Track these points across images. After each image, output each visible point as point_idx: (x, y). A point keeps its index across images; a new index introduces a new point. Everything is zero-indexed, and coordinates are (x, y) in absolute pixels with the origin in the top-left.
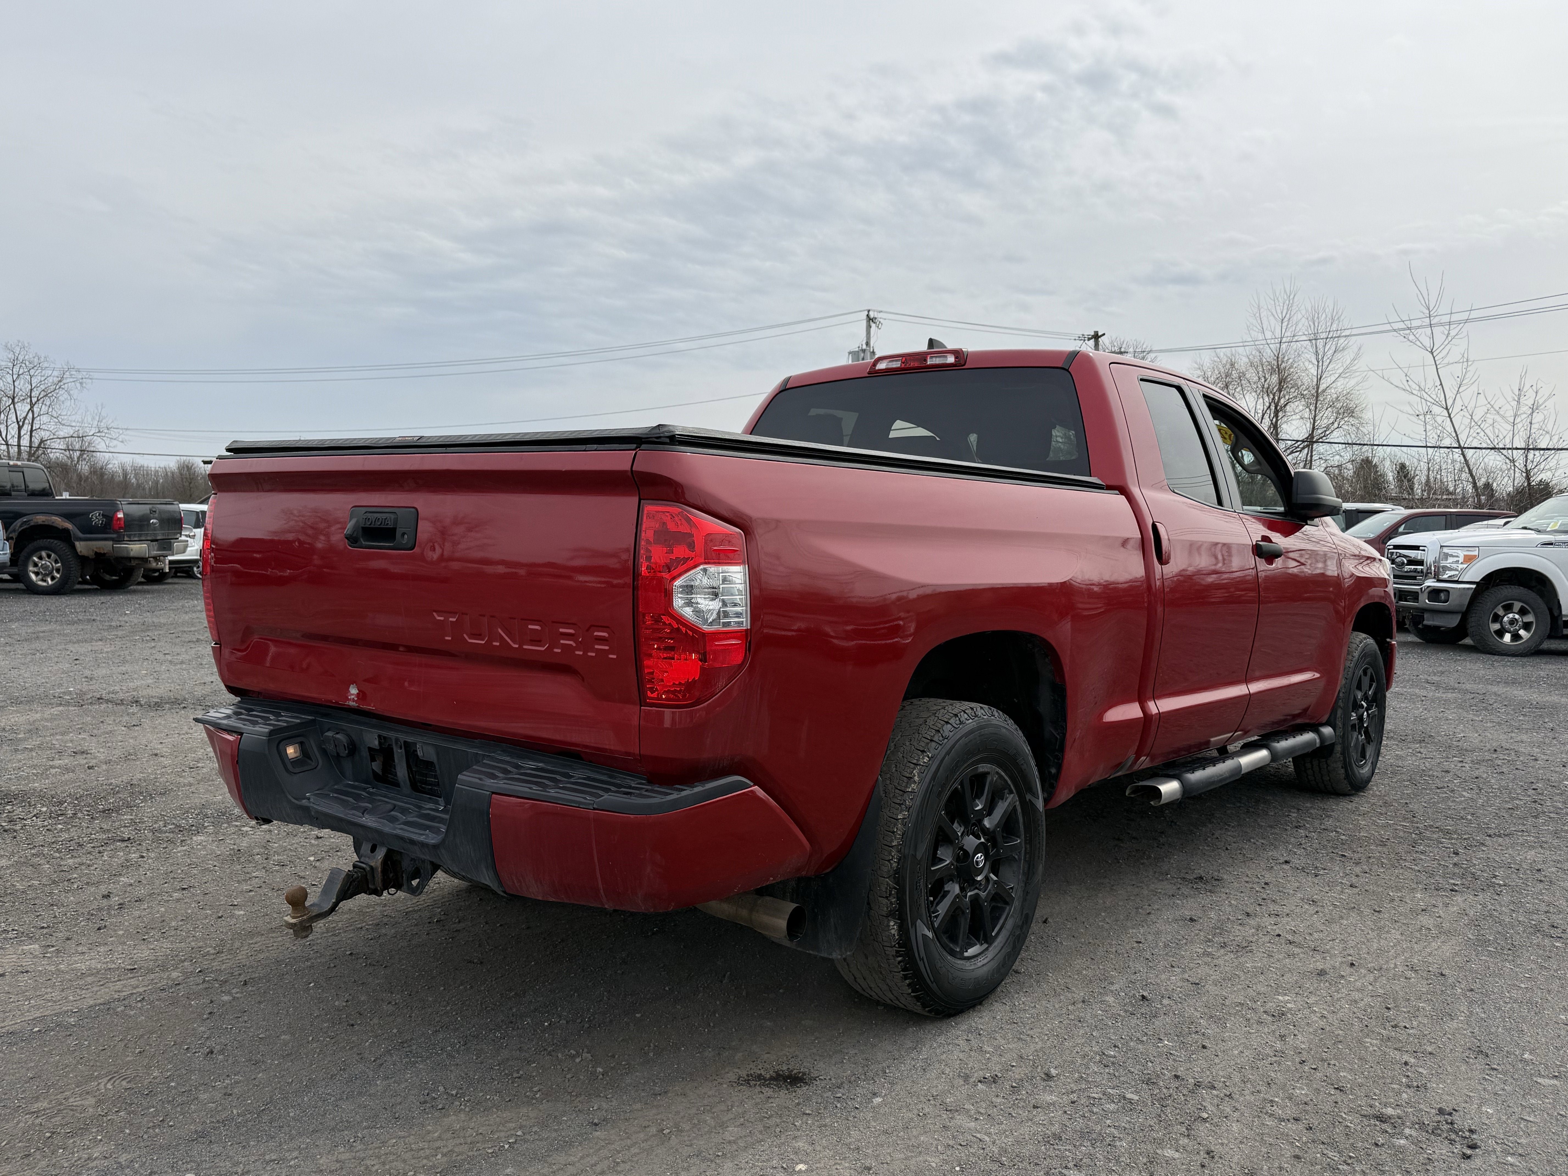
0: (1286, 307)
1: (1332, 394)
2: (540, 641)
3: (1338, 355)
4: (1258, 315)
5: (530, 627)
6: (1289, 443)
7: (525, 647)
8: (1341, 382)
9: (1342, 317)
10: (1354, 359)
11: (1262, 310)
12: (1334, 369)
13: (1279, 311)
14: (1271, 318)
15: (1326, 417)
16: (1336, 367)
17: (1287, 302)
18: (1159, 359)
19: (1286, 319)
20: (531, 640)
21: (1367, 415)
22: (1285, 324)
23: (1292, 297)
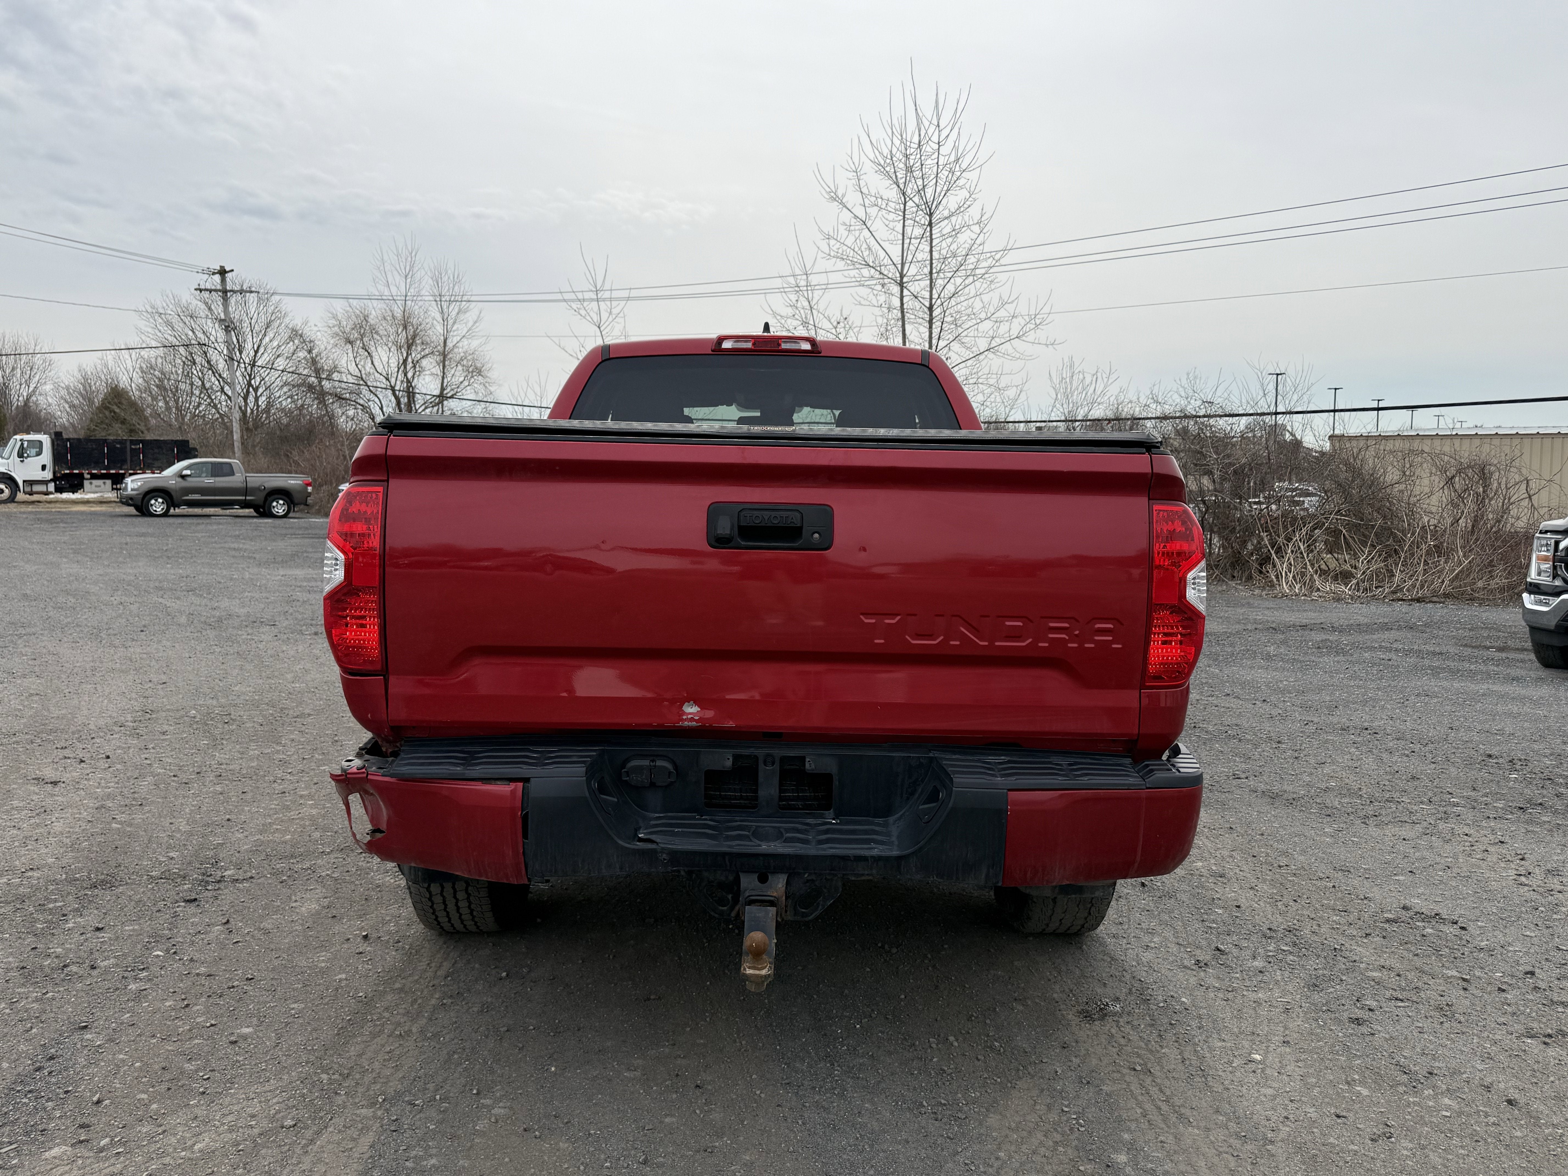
0: (408, 264)
1: (459, 353)
2: (1020, 637)
3: (462, 317)
4: (382, 268)
5: (1008, 623)
6: (429, 397)
7: (997, 644)
8: (465, 342)
9: (463, 280)
10: (475, 322)
11: (386, 264)
12: (458, 329)
13: (403, 268)
14: (395, 273)
15: (456, 375)
16: (460, 329)
17: (409, 259)
18: (284, 302)
19: (410, 276)
20: (1006, 637)
21: (493, 375)
22: (408, 280)
23: (413, 254)
